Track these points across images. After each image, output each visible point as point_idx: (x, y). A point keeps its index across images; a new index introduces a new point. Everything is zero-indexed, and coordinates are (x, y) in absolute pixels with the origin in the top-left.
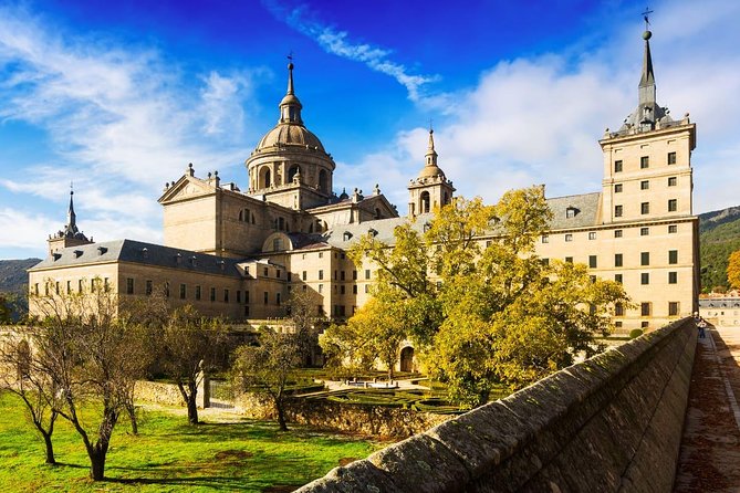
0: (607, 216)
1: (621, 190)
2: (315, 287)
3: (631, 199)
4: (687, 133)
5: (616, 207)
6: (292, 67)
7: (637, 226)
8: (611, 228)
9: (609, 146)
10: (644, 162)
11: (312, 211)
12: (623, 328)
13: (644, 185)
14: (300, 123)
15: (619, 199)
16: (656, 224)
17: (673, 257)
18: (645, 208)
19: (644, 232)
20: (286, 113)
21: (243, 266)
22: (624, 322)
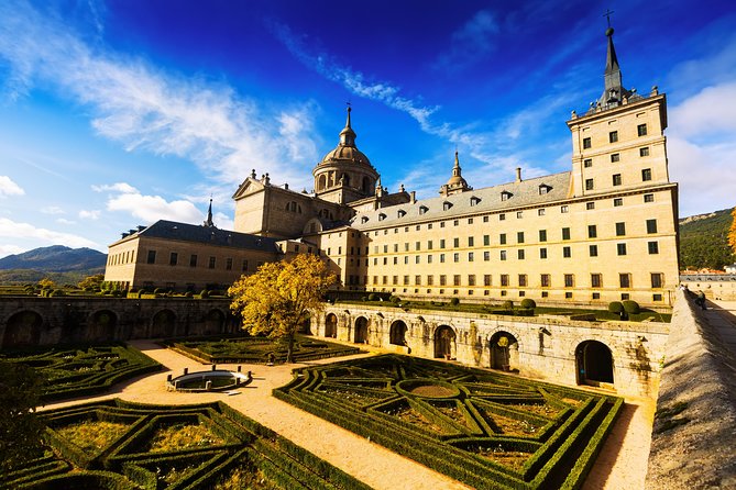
0: (578, 189)
1: (590, 165)
2: (335, 261)
3: (602, 173)
4: (657, 104)
5: (587, 181)
6: (350, 110)
7: (610, 197)
8: (582, 201)
9: (577, 126)
10: (613, 137)
11: (351, 205)
12: (601, 300)
13: (614, 158)
14: (353, 146)
15: (589, 173)
16: (630, 194)
17: (652, 226)
18: (617, 179)
19: (617, 203)
20: (343, 139)
21: (278, 243)
22: (602, 293)
